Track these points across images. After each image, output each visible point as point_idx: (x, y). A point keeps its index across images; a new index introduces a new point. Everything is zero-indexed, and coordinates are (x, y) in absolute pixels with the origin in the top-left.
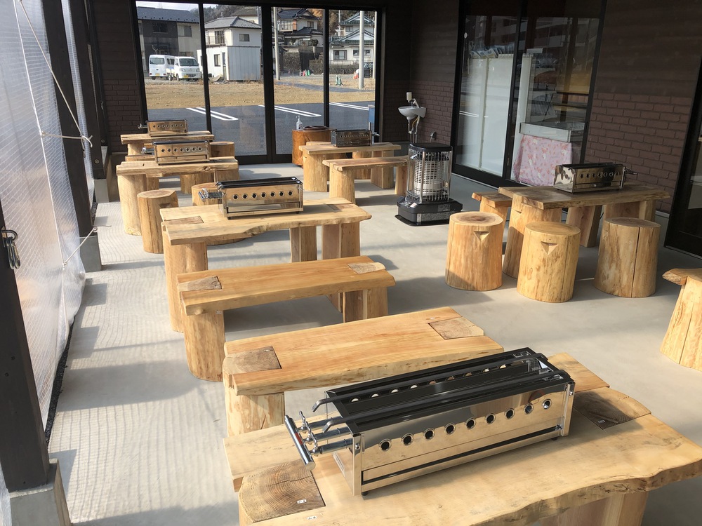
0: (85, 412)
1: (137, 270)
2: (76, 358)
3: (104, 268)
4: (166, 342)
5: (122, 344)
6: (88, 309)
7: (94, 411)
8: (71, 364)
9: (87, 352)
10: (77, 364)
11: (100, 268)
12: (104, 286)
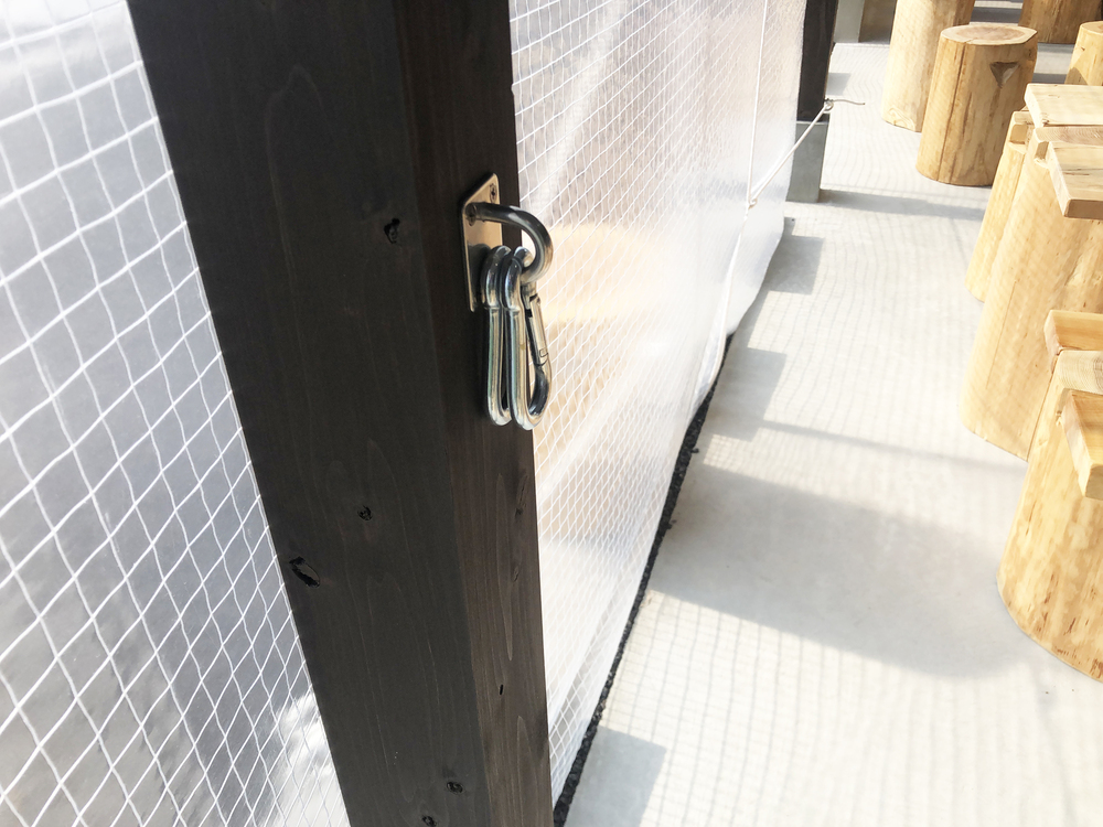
0: (710, 615)
1: (894, 218)
2: (722, 434)
3: (824, 197)
4: (940, 457)
5: (834, 429)
6: (773, 297)
7: (731, 622)
8: (706, 445)
9: (747, 425)
10: (720, 452)
11: (815, 196)
12: (815, 244)
